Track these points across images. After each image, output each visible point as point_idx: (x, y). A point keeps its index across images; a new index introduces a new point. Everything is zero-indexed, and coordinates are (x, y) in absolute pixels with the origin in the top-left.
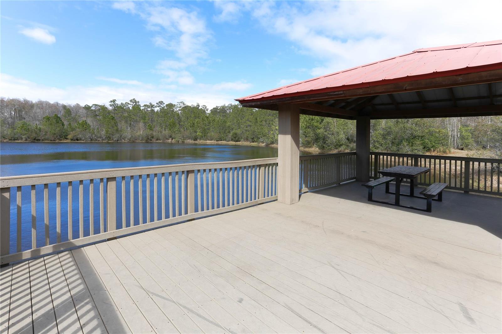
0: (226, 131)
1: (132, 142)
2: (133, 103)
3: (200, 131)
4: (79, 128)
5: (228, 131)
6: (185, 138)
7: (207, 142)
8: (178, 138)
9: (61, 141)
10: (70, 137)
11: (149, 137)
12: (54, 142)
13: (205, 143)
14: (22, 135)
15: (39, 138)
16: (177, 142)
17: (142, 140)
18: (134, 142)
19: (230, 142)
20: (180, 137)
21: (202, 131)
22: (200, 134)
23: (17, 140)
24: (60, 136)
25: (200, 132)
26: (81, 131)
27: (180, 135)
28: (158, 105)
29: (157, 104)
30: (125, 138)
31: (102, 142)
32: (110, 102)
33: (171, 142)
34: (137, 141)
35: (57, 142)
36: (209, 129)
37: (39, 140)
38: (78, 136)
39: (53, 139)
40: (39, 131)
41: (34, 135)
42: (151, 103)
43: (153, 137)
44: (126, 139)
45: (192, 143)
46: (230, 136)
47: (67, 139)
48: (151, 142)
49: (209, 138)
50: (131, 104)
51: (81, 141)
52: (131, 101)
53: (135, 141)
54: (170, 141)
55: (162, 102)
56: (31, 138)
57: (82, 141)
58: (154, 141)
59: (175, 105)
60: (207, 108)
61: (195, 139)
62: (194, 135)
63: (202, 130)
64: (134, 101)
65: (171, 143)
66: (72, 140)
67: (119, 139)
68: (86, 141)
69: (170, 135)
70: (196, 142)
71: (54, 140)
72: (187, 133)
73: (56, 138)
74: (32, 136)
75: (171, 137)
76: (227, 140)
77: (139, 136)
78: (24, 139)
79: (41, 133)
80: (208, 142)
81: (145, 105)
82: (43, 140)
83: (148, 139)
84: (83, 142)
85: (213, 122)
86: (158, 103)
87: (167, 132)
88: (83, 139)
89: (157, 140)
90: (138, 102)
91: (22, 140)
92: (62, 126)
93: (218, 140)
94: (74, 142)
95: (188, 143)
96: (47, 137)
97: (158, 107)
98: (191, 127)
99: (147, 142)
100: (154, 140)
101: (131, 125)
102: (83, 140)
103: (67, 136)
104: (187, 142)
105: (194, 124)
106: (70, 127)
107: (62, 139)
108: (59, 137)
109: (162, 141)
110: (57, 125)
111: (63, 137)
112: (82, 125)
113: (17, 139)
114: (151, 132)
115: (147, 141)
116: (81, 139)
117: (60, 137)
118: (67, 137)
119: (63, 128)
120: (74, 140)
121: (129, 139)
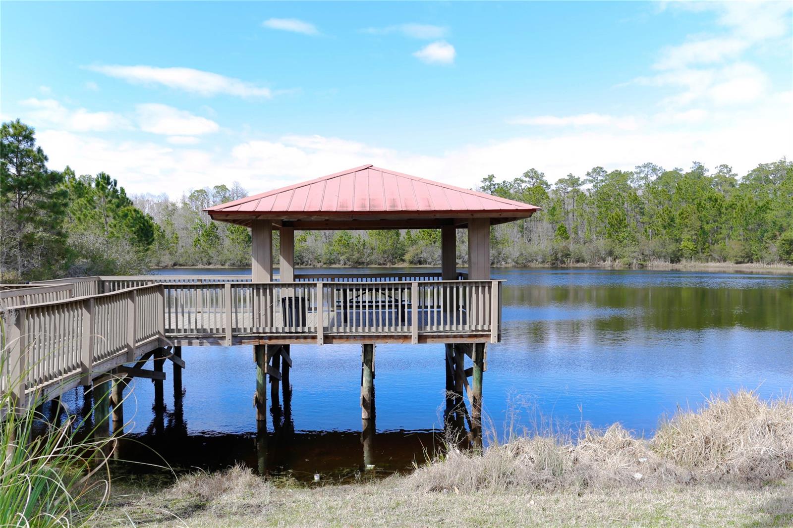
0: (765, 235)
1: (522, 267)
2: (532, 178)
3: (689, 237)
4: (423, 238)
5: (770, 234)
6: (647, 255)
7: (707, 267)
8: (630, 254)
9: (394, 264)
10: (407, 257)
11: (559, 255)
12: (384, 266)
13: (703, 269)
14: (340, 255)
15: (363, 260)
16: (627, 266)
17: (543, 262)
18: (525, 266)
19: (774, 266)
20: (635, 254)
21: (695, 237)
22: (691, 245)
23: (333, 263)
24: (393, 255)
25: (689, 240)
26: (427, 245)
27: (633, 249)
28: (591, 178)
29: (588, 174)
30: (508, 258)
31: (463, 267)
32: (482, 181)
33: (612, 266)
34: (532, 265)
35: (388, 266)
36: (717, 231)
37: (363, 263)
38: (422, 256)
39: (381, 262)
40: (362, 247)
41: (356, 255)
42: (570, 175)
43: (567, 255)
44: (509, 260)
45: (667, 269)
46: (775, 249)
47: (403, 261)
48: (563, 265)
49: (716, 256)
50: (526, 182)
51: (426, 264)
52: (526, 175)
53: (529, 264)
54: (608, 263)
55: (601, 168)
56: (352, 260)
57: (428, 266)
58: (571, 265)
59: (631, 173)
60: (733, 173)
61: (675, 259)
62: (672, 247)
63: (696, 234)
64: (533, 174)
65: (611, 270)
66: (411, 262)
67: (495, 261)
68: (434, 265)
69: (608, 248)
70: (677, 266)
71: (384, 264)
72: (654, 244)
73: (387, 260)
74: (354, 257)
75: (611, 253)
76: (768, 259)
77: (536, 254)
78: (342, 262)
79: (365, 250)
80: (713, 266)
81: (561, 181)
82: (368, 264)
83: (557, 259)
84: (429, 268)
85: (729, 210)
86: (590, 171)
87: (602, 244)
88: (429, 261)
89: (578, 261)
90: (542, 175)
91: (339, 264)
92: (396, 237)
93: (740, 260)
94: (415, 266)
95: (656, 269)
96: (373, 257)
97: (591, 181)
98: (665, 228)
99: (554, 267)
100: (571, 263)
101: (523, 229)
102: (430, 264)
103: (403, 255)
104: (652, 266)
105: (672, 220)
106: (408, 238)
107: (397, 262)
108: (391, 258)
109: (588, 263)
110: (388, 235)
111: (398, 258)
112: (428, 233)
113: (335, 263)
114: (564, 244)
115: (555, 263)
116: (425, 262)
117: (393, 258)
118: (403, 258)
119: (398, 239)
120: (415, 264)
121: (516, 260)
